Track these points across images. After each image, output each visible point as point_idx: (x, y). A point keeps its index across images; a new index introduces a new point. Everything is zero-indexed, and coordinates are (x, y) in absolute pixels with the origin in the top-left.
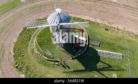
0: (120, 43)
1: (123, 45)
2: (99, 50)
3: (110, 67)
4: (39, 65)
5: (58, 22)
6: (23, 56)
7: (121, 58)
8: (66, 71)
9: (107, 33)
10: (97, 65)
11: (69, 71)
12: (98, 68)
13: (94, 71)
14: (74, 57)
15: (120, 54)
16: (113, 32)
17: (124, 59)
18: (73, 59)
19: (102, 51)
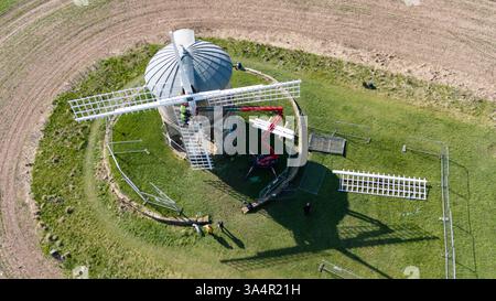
0: (420, 139)
1: (432, 146)
2: (343, 172)
3: (385, 229)
4: (133, 241)
5: (188, 90)
6: (70, 212)
7: (422, 196)
8: (231, 257)
9: (372, 99)
10: (340, 225)
11: (243, 256)
12: (343, 237)
13: (328, 251)
14: (254, 205)
15: (420, 181)
16: (394, 96)
17: (433, 199)
18: (252, 210)
19: (353, 173)
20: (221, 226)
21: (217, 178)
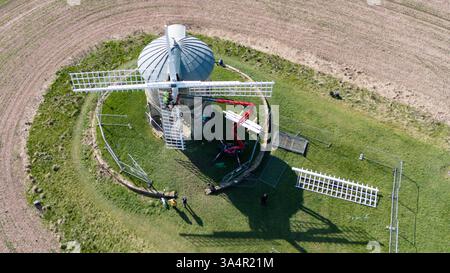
0: (377, 151)
1: (385, 158)
2: (302, 170)
3: (334, 228)
4: (106, 204)
6: (56, 170)
7: (373, 203)
8: (190, 232)
9: (337, 108)
10: (292, 219)
11: (200, 233)
12: (294, 230)
13: (278, 241)
14: (217, 188)
15: (372, 189)
16: (358, 108)
17: (382, 208)
18: (214, 192)
19: (311, 173)
20: (185, 202)
21: (186, 159)
